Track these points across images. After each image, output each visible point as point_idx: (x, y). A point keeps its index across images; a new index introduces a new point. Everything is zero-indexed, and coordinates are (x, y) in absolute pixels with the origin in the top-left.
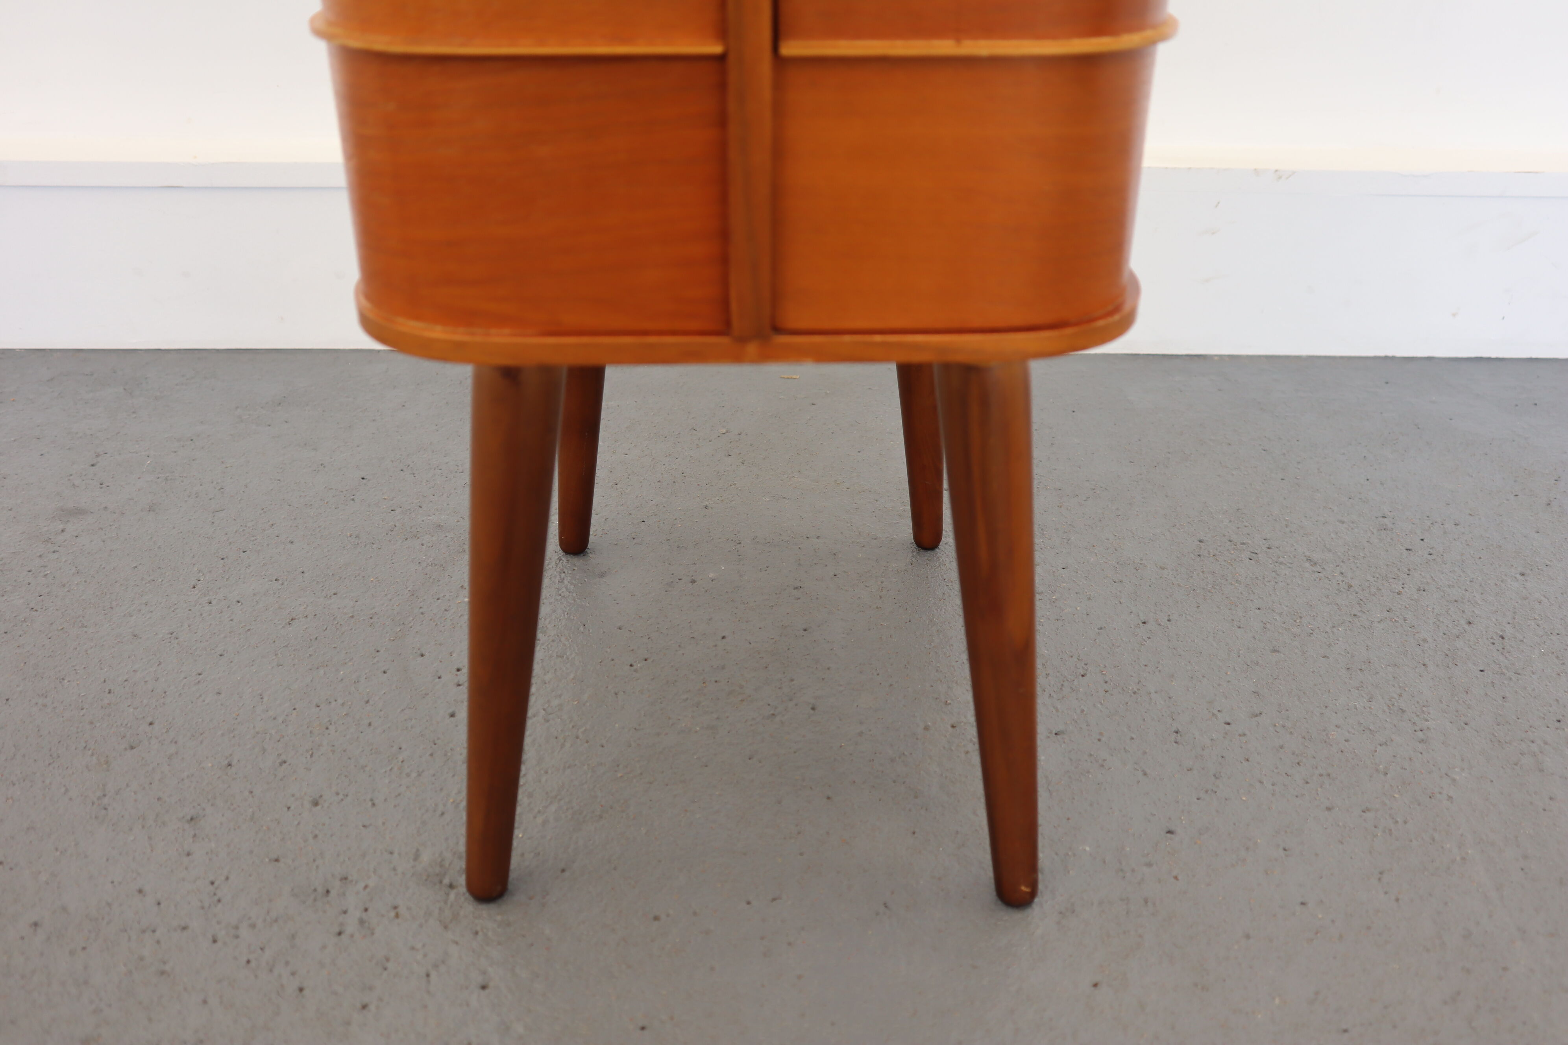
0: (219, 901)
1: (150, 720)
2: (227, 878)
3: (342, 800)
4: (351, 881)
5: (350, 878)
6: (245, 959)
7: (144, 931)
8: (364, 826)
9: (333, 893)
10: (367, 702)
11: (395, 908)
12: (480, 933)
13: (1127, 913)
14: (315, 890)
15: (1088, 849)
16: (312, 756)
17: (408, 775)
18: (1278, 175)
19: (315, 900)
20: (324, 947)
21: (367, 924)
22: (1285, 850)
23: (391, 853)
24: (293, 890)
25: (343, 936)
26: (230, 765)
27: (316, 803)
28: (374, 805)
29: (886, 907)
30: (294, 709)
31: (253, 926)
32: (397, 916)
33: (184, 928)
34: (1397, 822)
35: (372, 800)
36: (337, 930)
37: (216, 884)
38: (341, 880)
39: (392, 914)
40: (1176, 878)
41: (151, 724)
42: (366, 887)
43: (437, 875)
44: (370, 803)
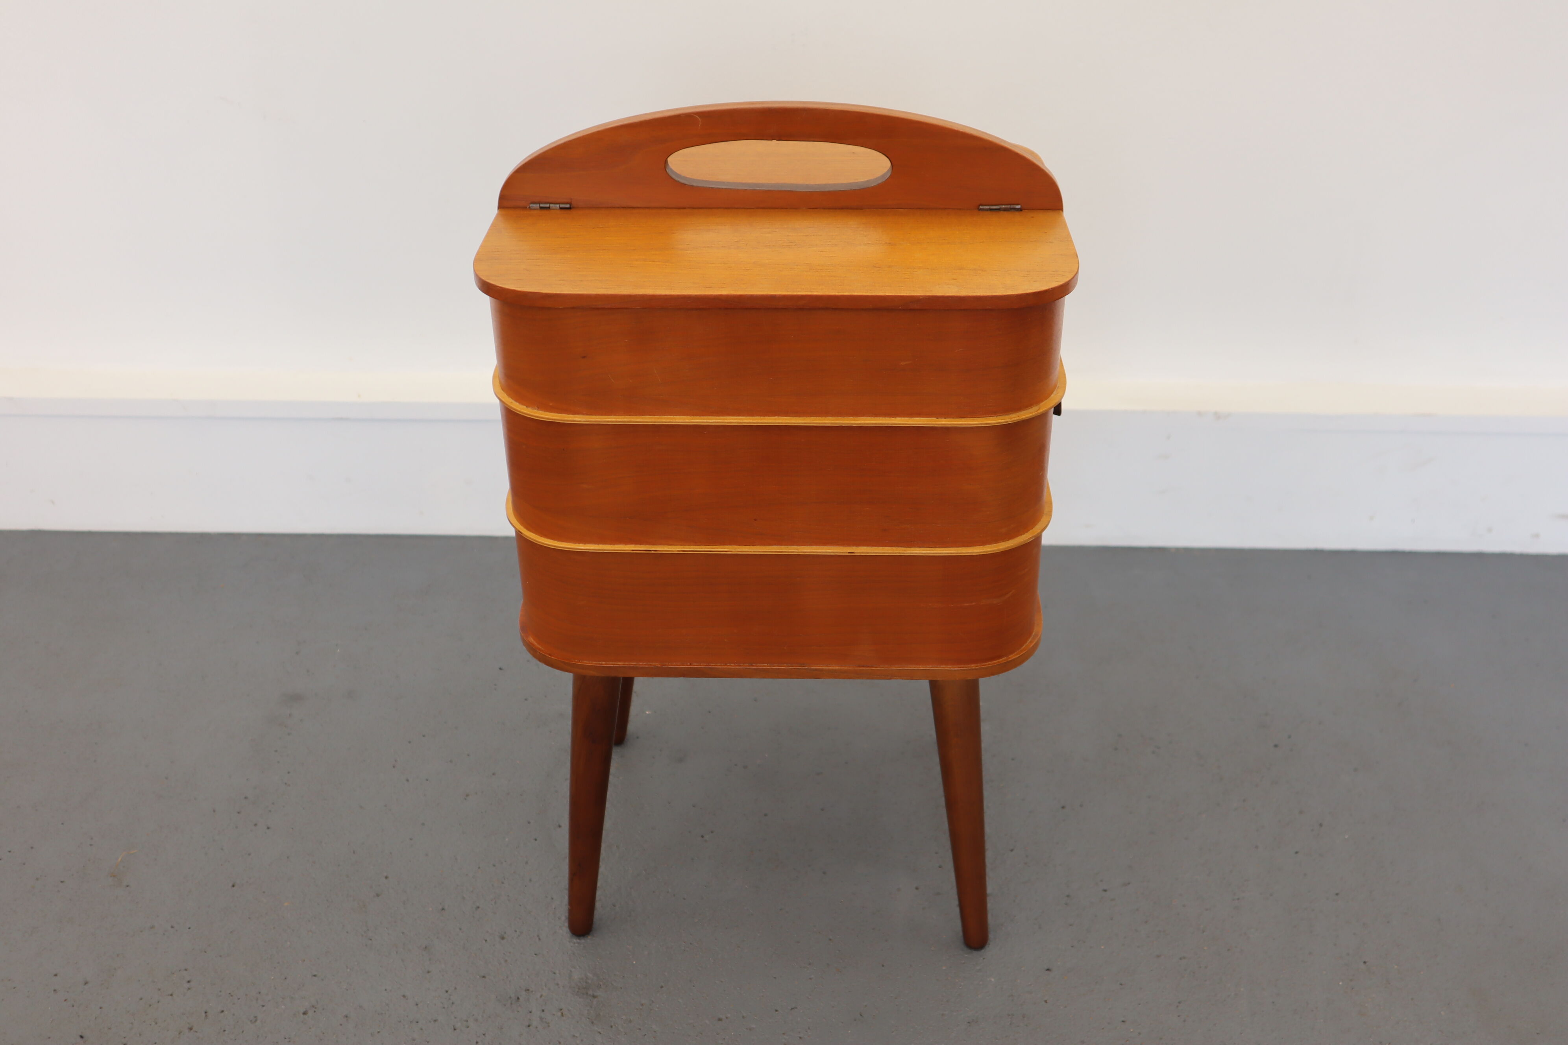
0: (453, 1003)
1: (385, 874)
2: (455, 988)
3: (519, 936)
4: (532, 991)
5: (531, 989)
6: (475, 1041)
7: (411, 1022)
8: (536, 954)
9: (521, 999)
10: (527, 863)
11: (561, 1010)
12: (614, 1027)
13: (1011, 1024)
14: (511, 998)
15: (993, 980)
16: (495, 903)
17: (559, 918)
18: (1217, 416)
19: (511, 1004)
20: (521, 1035)
21: (544, 1020)
22: (1121, 984)
23: (555, 973)
24: (497, 997)
25: (531, 1027)
26: (443, 909)
27: (503, 938)
28: (540, 939)
29: (861, 1015)
30: (479, 868)
31: (476, 1020)
32: (562, 1015)
33: (435, 1021)
34: (1200, 967)
35: (538, 936)
36: (527, 1024)
37: (449, 992)
38: (526, 990)
39: (560, 1014)
40: (1046, 1002)
41: (386, 878)
42: (541, 996)
43: (585, 988)
44: (537, 939)
